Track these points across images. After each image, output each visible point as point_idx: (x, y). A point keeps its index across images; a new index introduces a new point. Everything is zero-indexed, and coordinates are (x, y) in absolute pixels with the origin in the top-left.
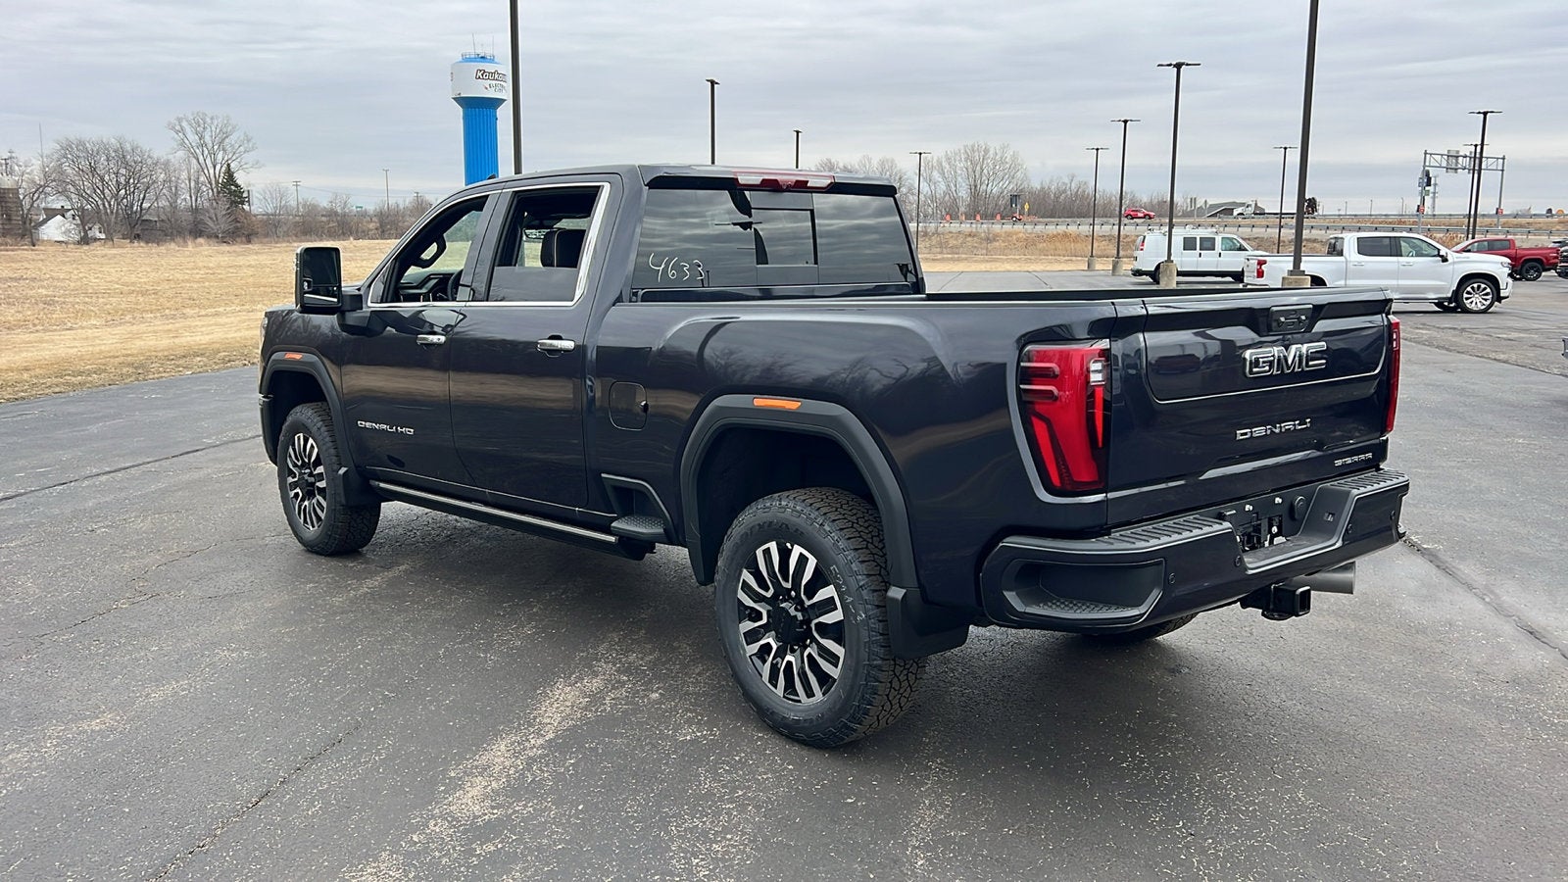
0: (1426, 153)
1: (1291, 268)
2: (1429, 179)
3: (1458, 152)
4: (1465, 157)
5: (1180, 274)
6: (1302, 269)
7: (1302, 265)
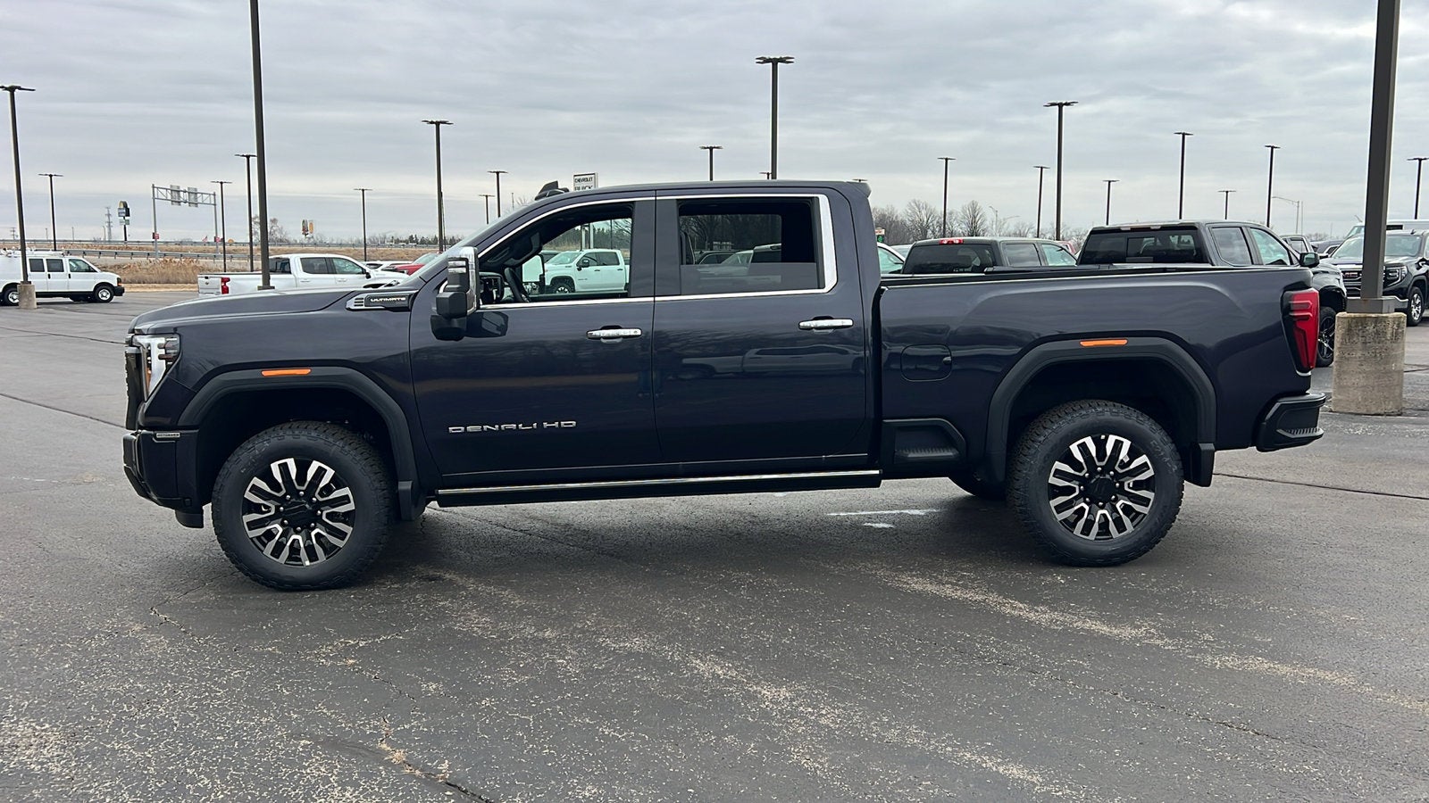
0: (154, 187)
1: (261, 285)
2: (128, 210)
3: (178, 187)
4: (185, 192)
5: (39, 295)
6: (271, 285)
7: (271, 281)
